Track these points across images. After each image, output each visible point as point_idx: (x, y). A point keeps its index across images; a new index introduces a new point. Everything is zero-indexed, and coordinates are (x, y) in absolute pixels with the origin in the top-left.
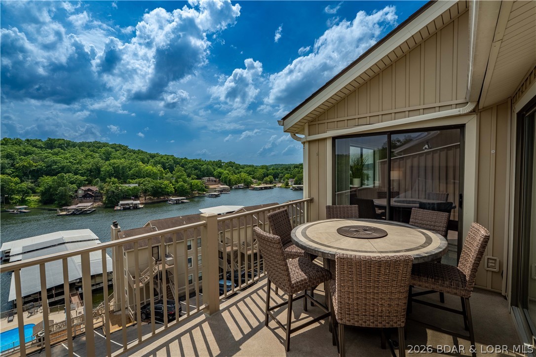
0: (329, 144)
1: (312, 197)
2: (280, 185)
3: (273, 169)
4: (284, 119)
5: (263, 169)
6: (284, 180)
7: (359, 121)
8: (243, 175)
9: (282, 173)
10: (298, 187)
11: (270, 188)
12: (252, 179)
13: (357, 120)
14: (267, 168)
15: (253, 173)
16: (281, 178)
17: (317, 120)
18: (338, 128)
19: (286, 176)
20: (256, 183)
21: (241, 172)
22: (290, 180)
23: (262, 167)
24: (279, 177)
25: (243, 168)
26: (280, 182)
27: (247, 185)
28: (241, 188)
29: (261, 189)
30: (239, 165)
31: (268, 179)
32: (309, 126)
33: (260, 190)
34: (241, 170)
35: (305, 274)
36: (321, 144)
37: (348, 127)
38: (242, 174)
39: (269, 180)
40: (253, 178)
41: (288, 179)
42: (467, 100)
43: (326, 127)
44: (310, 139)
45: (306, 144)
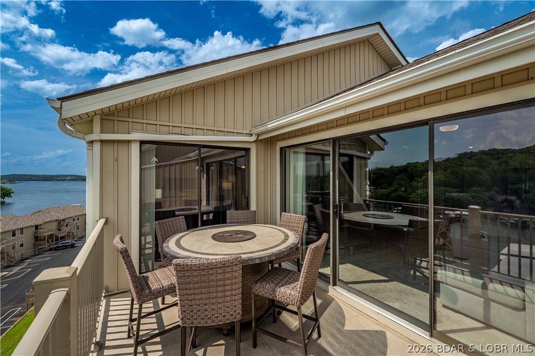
0: (135, 149)
4: (62, 99)
7: (172, 129)
13: (171, 127)
17: (116, 114)
18: (147, 132)
32: (102, 119)
36: (123, 149)
37: (160, 133)
42: (252, 132)
43: (131, 127)
44: (103, 138)
45: (94, 144)
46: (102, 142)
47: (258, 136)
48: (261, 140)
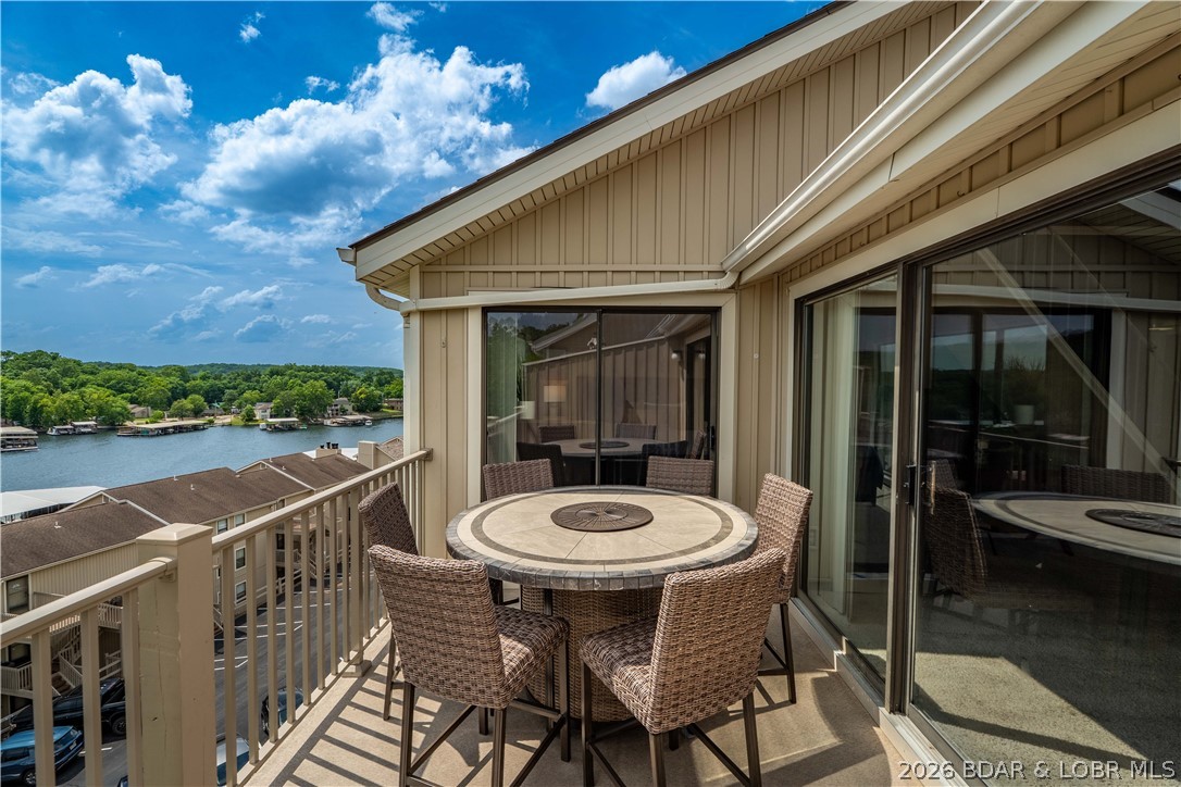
0: (474, 322)
1: (429, 445)
2: (228, 419)
3: (204, 378)
4: (357, 246)
5: (169, 375)
6: (240, 407)
7: (541, 278)
8: (94, 393)
9: (235, 388)
10: (282, 423)
11: (195, 428)
12: (130, 406)
13: (538, 274)
14: (184, 373)
15: (132, 387)
16: (231, 400)
17: (443, 261)
18: (494, 288)
19: (247, 395)
20: (144, 415)
21: (83, 384)
22: (260, 406)
23: (166, 371)
24: (225, 397)
25: (92, 373)
26: (226, 411)
27: (111, 424)
28: (84, 433)
29: (165, 432)
30: (79, 364)
31: (187, 403)
32: (422, 273)
33: (158, 435)
34: (83, 377)
35: (520, 642)
36: (454, 321)
37: (518, 288)
38: (88, 390)
39: (191, 406)
40: (133, 401)
41: (253, 404)
42: (725, 267)
43: (467, 283)
44: (422, 307)
45: (411, 317)
46: (423, 313)
47: (741, 273)
48: (751, 285)
